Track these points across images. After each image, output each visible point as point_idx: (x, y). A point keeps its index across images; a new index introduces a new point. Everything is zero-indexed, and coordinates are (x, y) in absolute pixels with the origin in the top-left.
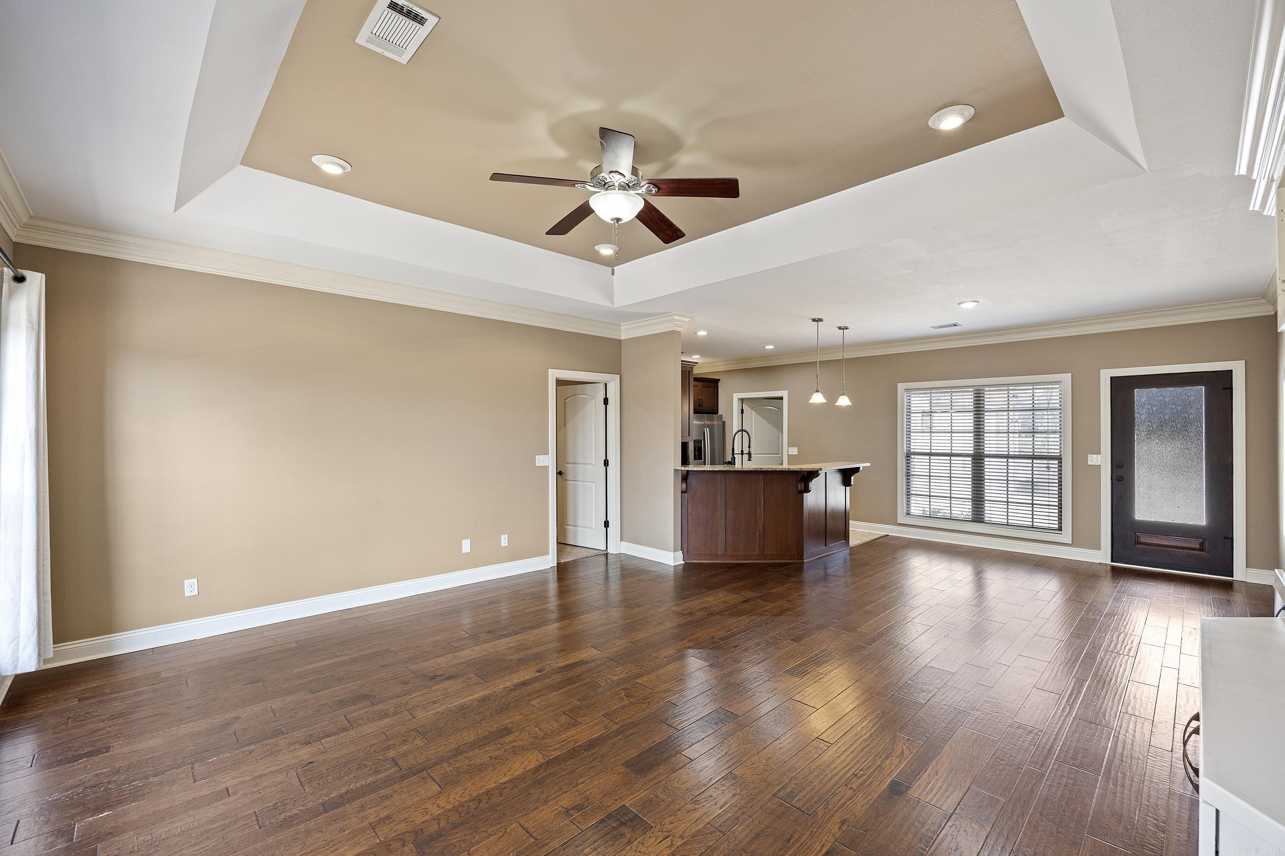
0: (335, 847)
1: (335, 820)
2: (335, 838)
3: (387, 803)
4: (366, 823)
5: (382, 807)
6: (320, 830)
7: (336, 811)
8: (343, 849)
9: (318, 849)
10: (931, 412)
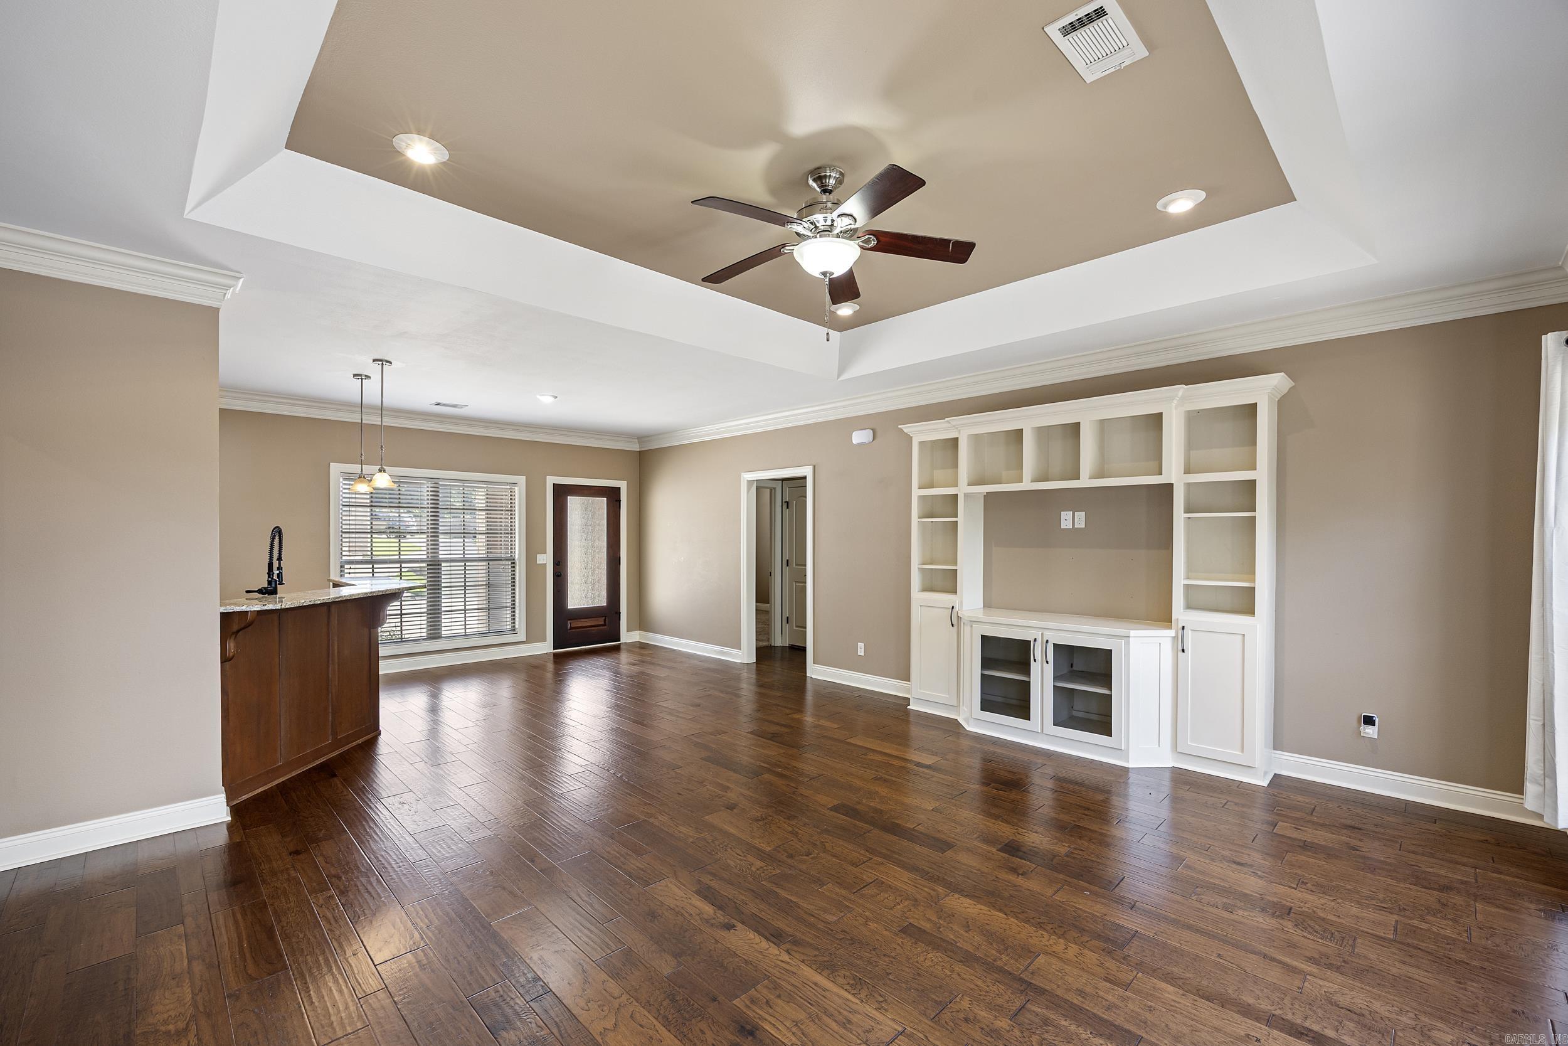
0: (1173, 1004)
1: (1145, 1023)
2: (1164, 1010)
3: (1088, 989)
4: (1128, 994)
5: (1097, 991)
6: (1166, 1029)
7: (1133, 1029)
8: (1170, 996)
9: (1186, 1017)
10: (371, 506)
